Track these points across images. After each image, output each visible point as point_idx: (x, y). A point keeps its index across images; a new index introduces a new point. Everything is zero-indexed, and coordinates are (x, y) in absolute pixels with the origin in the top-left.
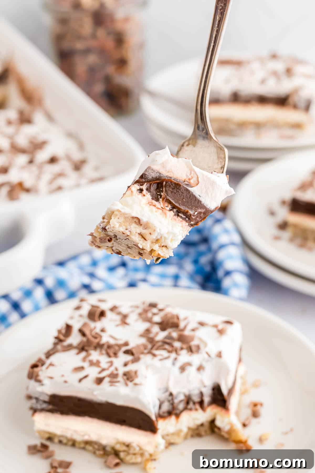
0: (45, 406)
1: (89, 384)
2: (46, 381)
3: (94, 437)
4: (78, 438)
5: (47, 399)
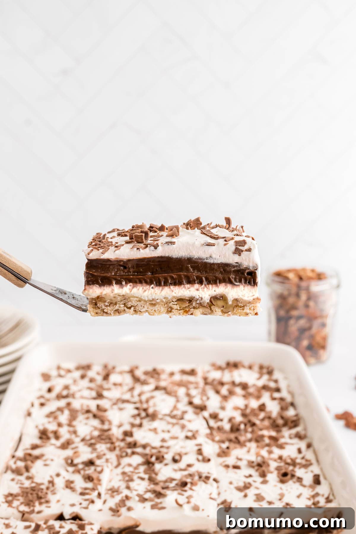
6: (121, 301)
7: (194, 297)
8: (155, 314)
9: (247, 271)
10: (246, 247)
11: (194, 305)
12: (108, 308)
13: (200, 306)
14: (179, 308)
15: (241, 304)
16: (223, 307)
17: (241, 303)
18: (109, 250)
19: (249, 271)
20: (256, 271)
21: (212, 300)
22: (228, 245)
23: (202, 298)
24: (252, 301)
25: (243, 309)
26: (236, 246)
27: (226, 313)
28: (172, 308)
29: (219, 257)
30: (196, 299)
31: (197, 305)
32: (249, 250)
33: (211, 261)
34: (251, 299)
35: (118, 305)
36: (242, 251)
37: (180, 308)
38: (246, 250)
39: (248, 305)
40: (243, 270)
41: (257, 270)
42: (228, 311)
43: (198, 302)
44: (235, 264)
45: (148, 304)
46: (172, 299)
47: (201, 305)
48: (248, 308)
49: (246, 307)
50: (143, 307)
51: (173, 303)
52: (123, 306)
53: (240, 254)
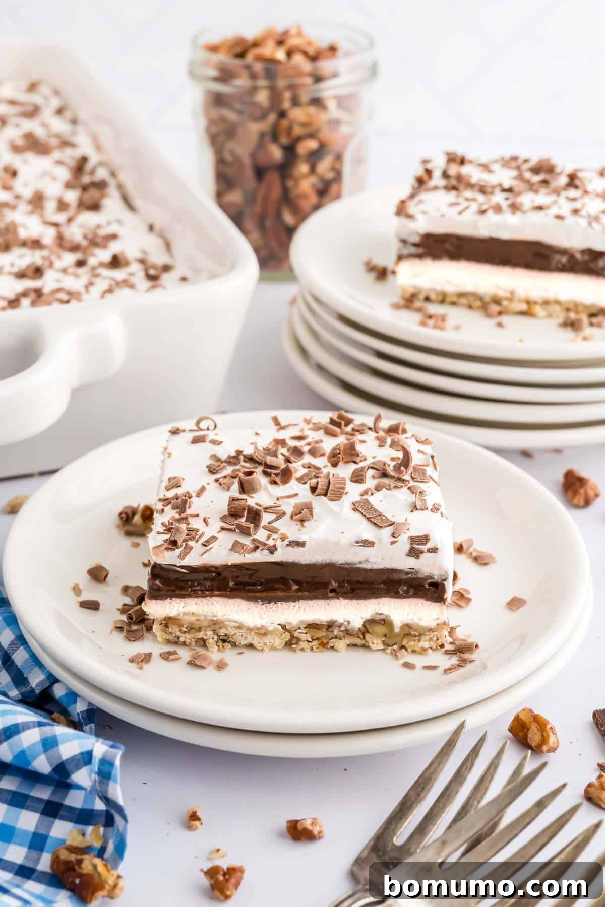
0: (413, 250)
1: (470, 215)
2: (420, 217)
3: (469, 287)
4: (450, 289)
5: (416, 239)
6: (209, 626)
7: (336, 621)
8: (265, 649)
9: (429, 581)
10: (429, 545)
11: (335, 634)
12: (187, 635)
13: (346, 636)
14: (310, 638)
15: (415, 633)
16: (385, 636)
17: (416, 631)
18: (192, 552)
19: (432, 581)
20: (445, 583)
21: (366, 625)
22: (398, 543)
23: (349, 622)
24: (435, 627)
25: (419, 641)
26: (412, 544)
27: (390, 646)
28: (299, 639)
29: (381, 560)
30: (339, 623)
31: (341, 633)
32: (434, 550)
33: (369, 567)
34: (433, 624)
35: (202, 633)
36: (422, 552)
37: (312, 638)
38: (429, 551)
39: (427, 633)
40: (422, 579)
41: (447, 580)
42: (393, 643)
43: (343, 629)
44: (409, 570)
45: (253, 633)
46: (298, 625)
47: (347, 634)
48: (427, 638)
49: (423, 637)
50: (246, 637)
51: (299, 631)
52: (212, 633)
53: (419, 556)
